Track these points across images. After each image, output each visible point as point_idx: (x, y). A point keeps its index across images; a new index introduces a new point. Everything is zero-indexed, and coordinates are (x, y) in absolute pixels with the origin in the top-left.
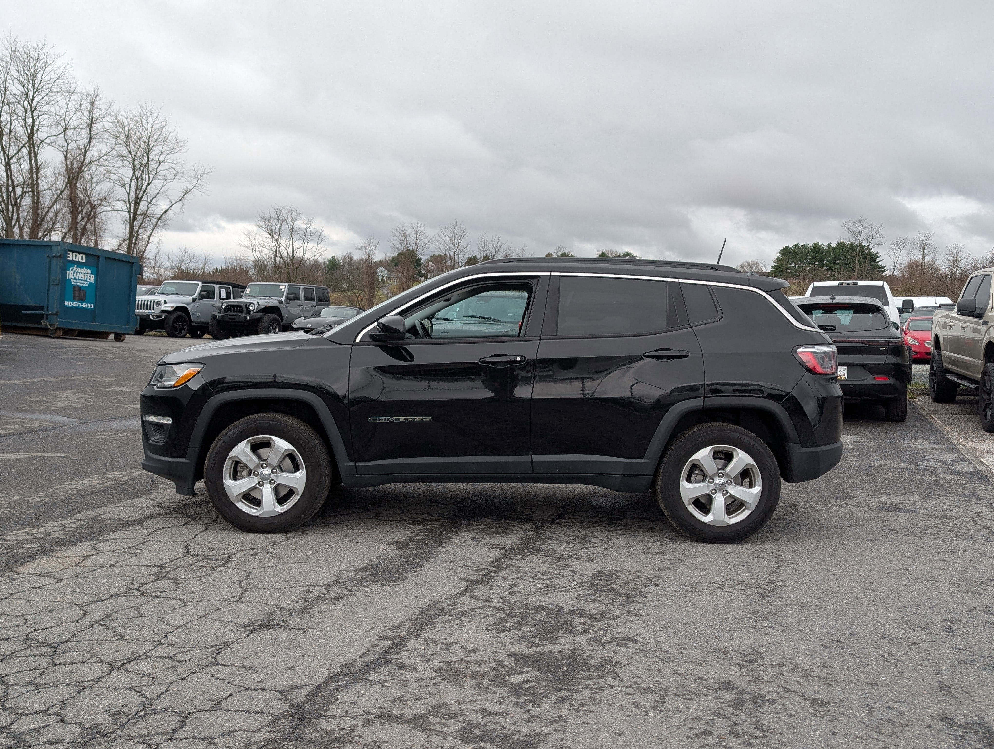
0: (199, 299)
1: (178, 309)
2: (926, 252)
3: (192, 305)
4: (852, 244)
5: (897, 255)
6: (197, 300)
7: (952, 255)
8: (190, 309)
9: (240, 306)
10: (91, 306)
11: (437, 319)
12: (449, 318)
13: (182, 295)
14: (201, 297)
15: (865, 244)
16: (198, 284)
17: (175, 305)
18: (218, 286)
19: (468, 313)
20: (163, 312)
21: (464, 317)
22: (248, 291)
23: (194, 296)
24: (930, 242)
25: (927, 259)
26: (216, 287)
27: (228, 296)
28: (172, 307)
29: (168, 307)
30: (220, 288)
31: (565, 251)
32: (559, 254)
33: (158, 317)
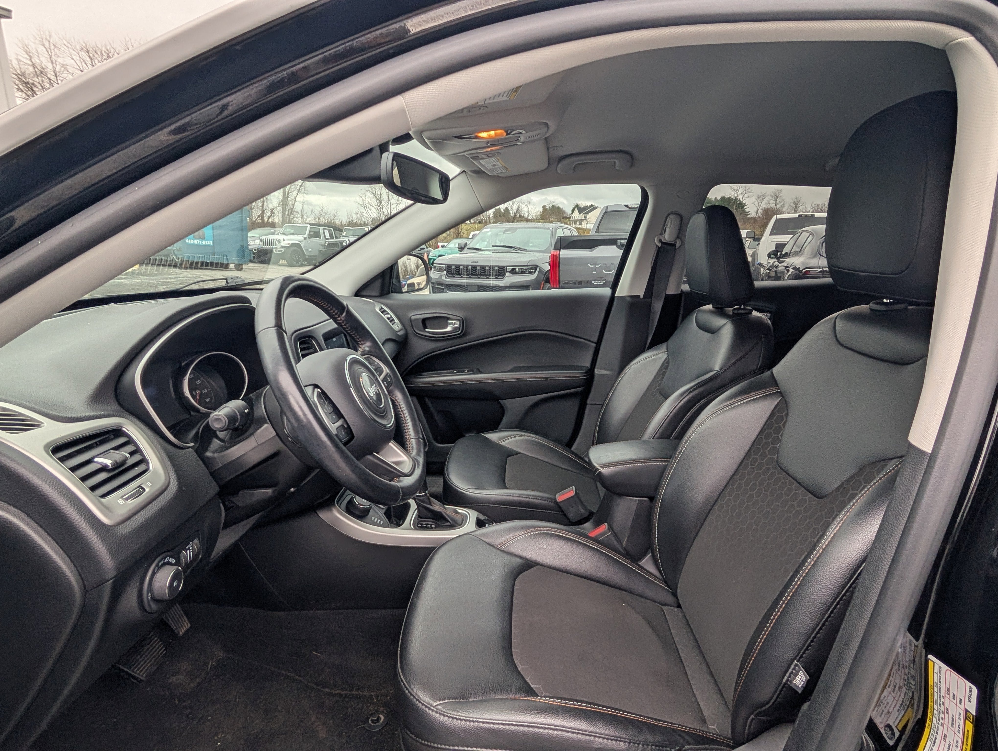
0: (309, 238)
1: (293, 245)
2: (778, 202)
3: (304, 242)
4: (729, 198)
5: (760, 204)
6: (307, 239)
7: (794, 203)
8: (302, 245)
9: (337, 244)
10: (211, 243)
11: (468, 249)
12: (479, 248)
13: (296, 234)
14: (310, 236)
15: (740, 197)
16: (307, 227)
17: (291, 242)
18: (322, 228)
19: (496, 242)
20: (282, 247)
21: (493, 246)
22: (344, 233)
23: (305, 236)
24: (781, 195)
25: (778, 206)
26: (321, 228)
27: (331, 237)
28: (289, 244)
29: (286, 243)
30: (324, 229)
31: (554, 204)
32: (551, 205)
33: (279, 251)
